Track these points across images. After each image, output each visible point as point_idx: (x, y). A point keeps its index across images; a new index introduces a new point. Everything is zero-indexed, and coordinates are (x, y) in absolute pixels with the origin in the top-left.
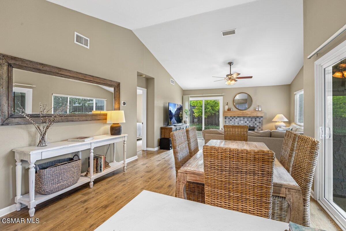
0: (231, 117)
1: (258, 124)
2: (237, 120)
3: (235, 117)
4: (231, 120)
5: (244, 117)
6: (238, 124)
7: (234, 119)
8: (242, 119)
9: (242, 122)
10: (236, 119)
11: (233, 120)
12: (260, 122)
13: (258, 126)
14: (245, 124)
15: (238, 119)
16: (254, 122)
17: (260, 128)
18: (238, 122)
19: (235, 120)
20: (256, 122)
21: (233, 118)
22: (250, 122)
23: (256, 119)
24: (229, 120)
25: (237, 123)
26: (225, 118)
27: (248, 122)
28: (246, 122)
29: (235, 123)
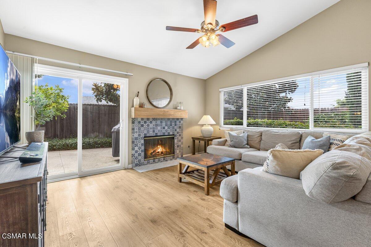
0: (142, 119)
1: (178, 130)
2: (151, 126)
3: (148, 119)
4: (142, 126)
5: (161, 119)
6: (154, 131)
7: (148, 122)
8: (159, 122)
9: (159, 128)
10: (151, 122)
11: (145, 125)
12: (180, 127)
13: (178, 133)
14: (164, 131)
15: (154, 123)
16: (173, 128)
17: (180, 135)
18: (154, 128)
19: (148, 125)
20: (175, 127)
21: (145, 122)
22: (169, 128)
23: (176, 122)
24: (140, 126)
25: (152, 130)
26: (133, 123)
27: (166, 128)
28: (164, 128)
29: (148, 132)
